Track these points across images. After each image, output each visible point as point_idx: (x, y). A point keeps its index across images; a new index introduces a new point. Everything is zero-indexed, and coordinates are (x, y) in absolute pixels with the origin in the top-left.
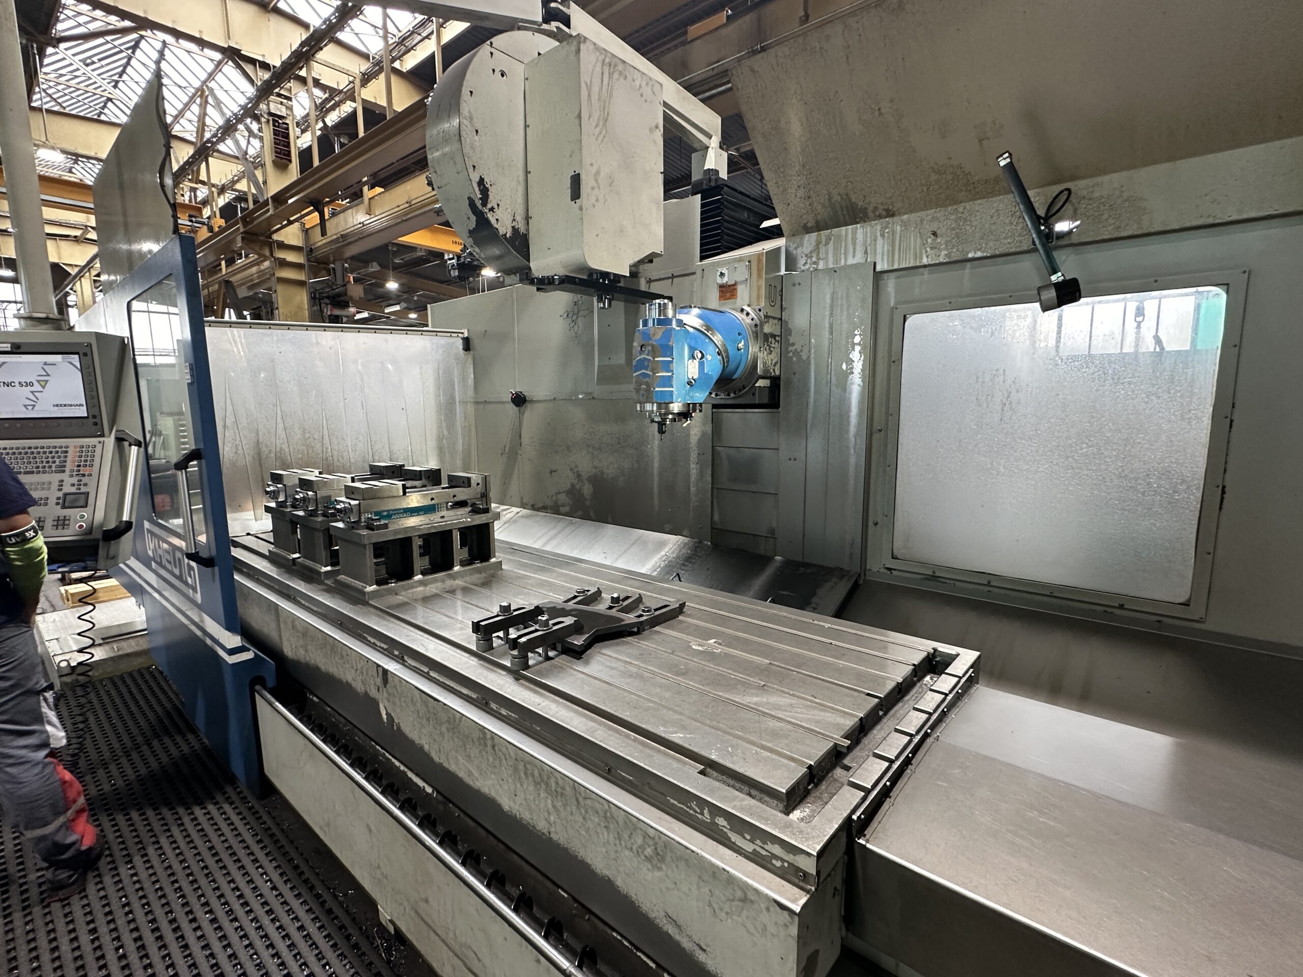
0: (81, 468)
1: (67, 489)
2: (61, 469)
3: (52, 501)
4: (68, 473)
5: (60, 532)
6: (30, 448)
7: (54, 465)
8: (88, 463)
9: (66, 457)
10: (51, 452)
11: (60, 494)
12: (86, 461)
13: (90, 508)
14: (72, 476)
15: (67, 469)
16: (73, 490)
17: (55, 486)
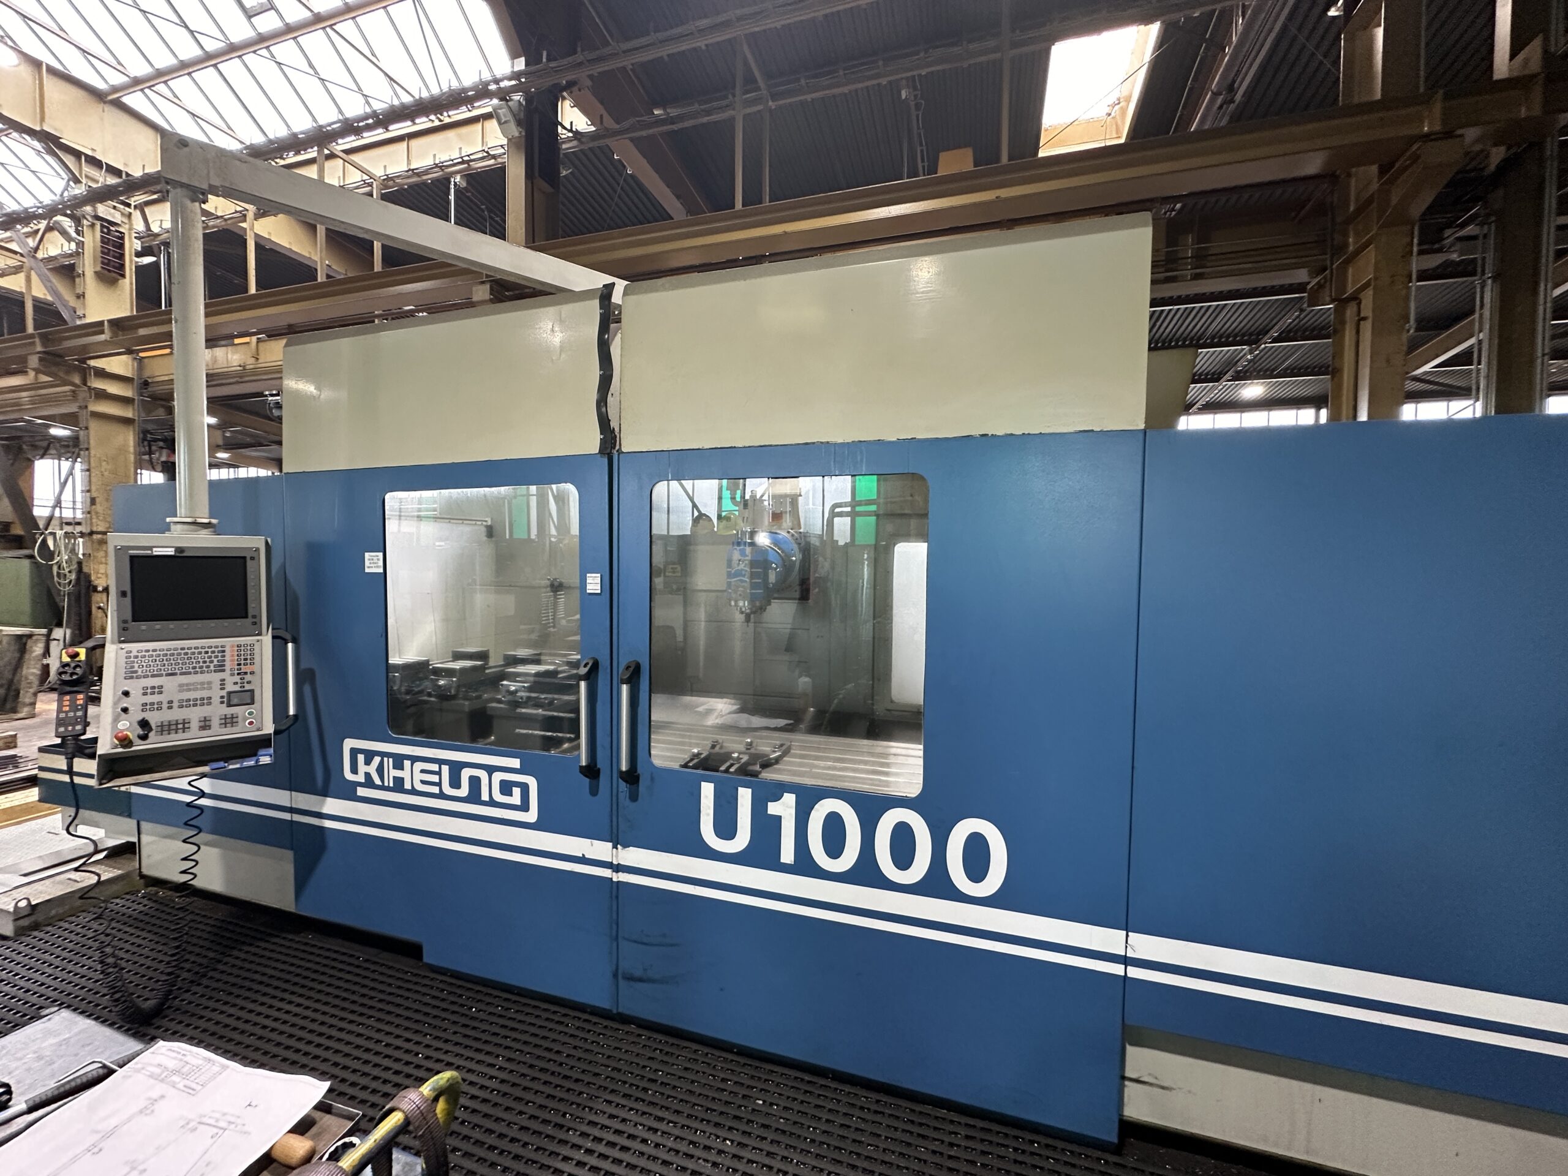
0: (242, 667)
1: (230, 687)
2: (220, 668)
3: (216, 700)
4: (228, 672)
5: (228, 730)
6: (183, 649)
7: (212, 665)
8: (249, 661)
9: (224, 656)
10: (207, 652)
11: (224, 693)
12: (246, 659)
13: (257, 705)
14: (232, 675)
15: (227, 668)
16: (237, 688)
17: (216, 685)
